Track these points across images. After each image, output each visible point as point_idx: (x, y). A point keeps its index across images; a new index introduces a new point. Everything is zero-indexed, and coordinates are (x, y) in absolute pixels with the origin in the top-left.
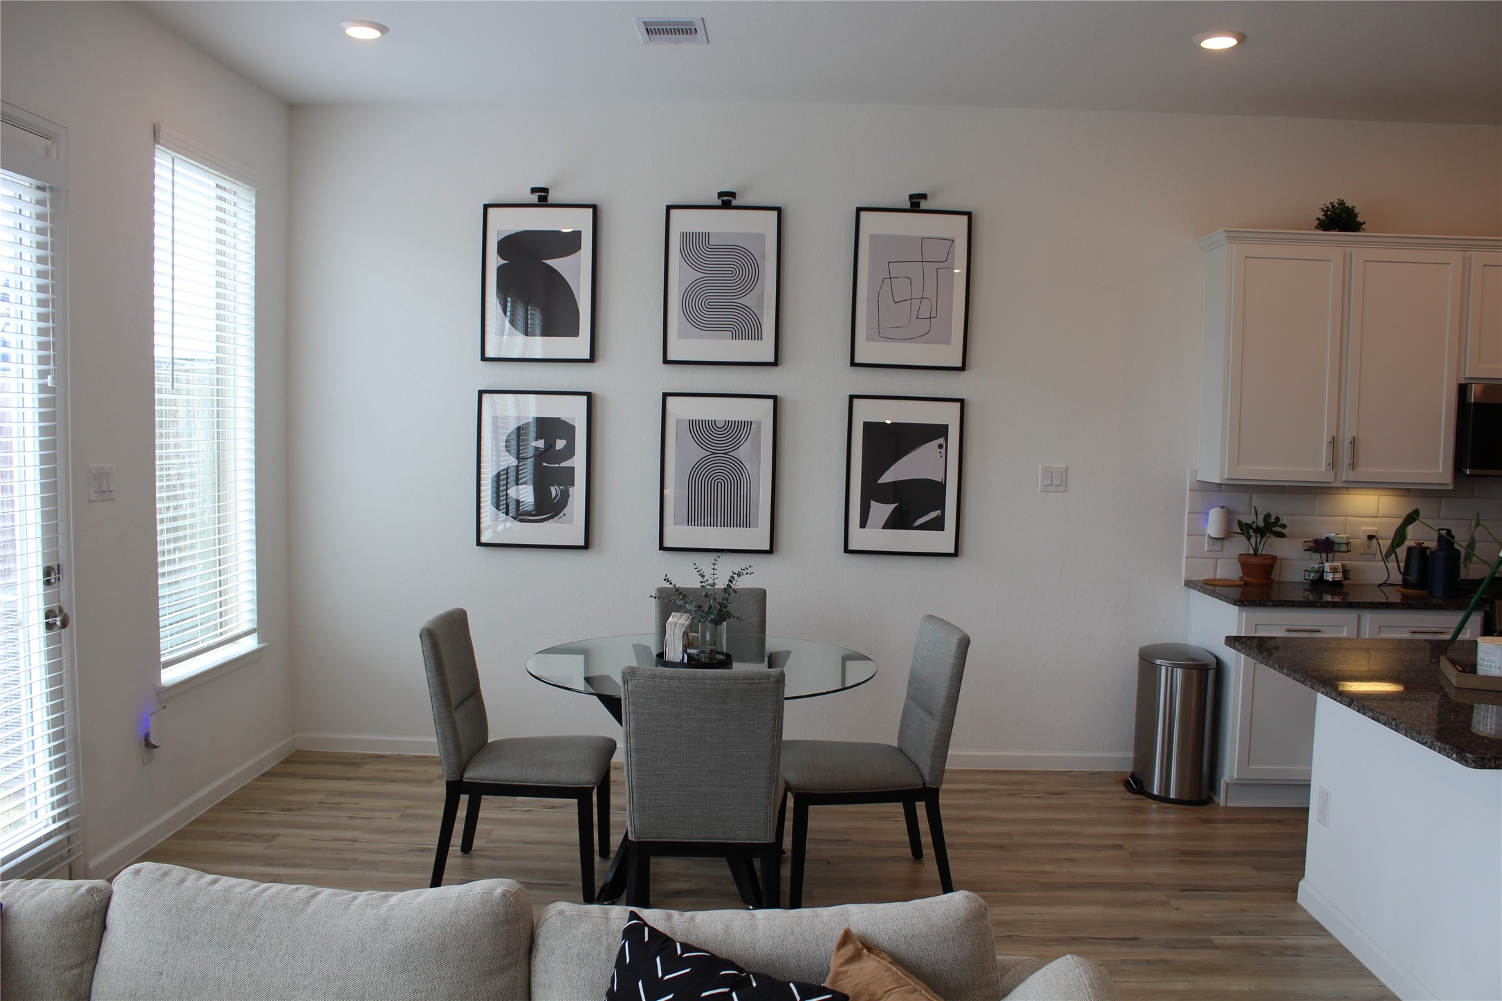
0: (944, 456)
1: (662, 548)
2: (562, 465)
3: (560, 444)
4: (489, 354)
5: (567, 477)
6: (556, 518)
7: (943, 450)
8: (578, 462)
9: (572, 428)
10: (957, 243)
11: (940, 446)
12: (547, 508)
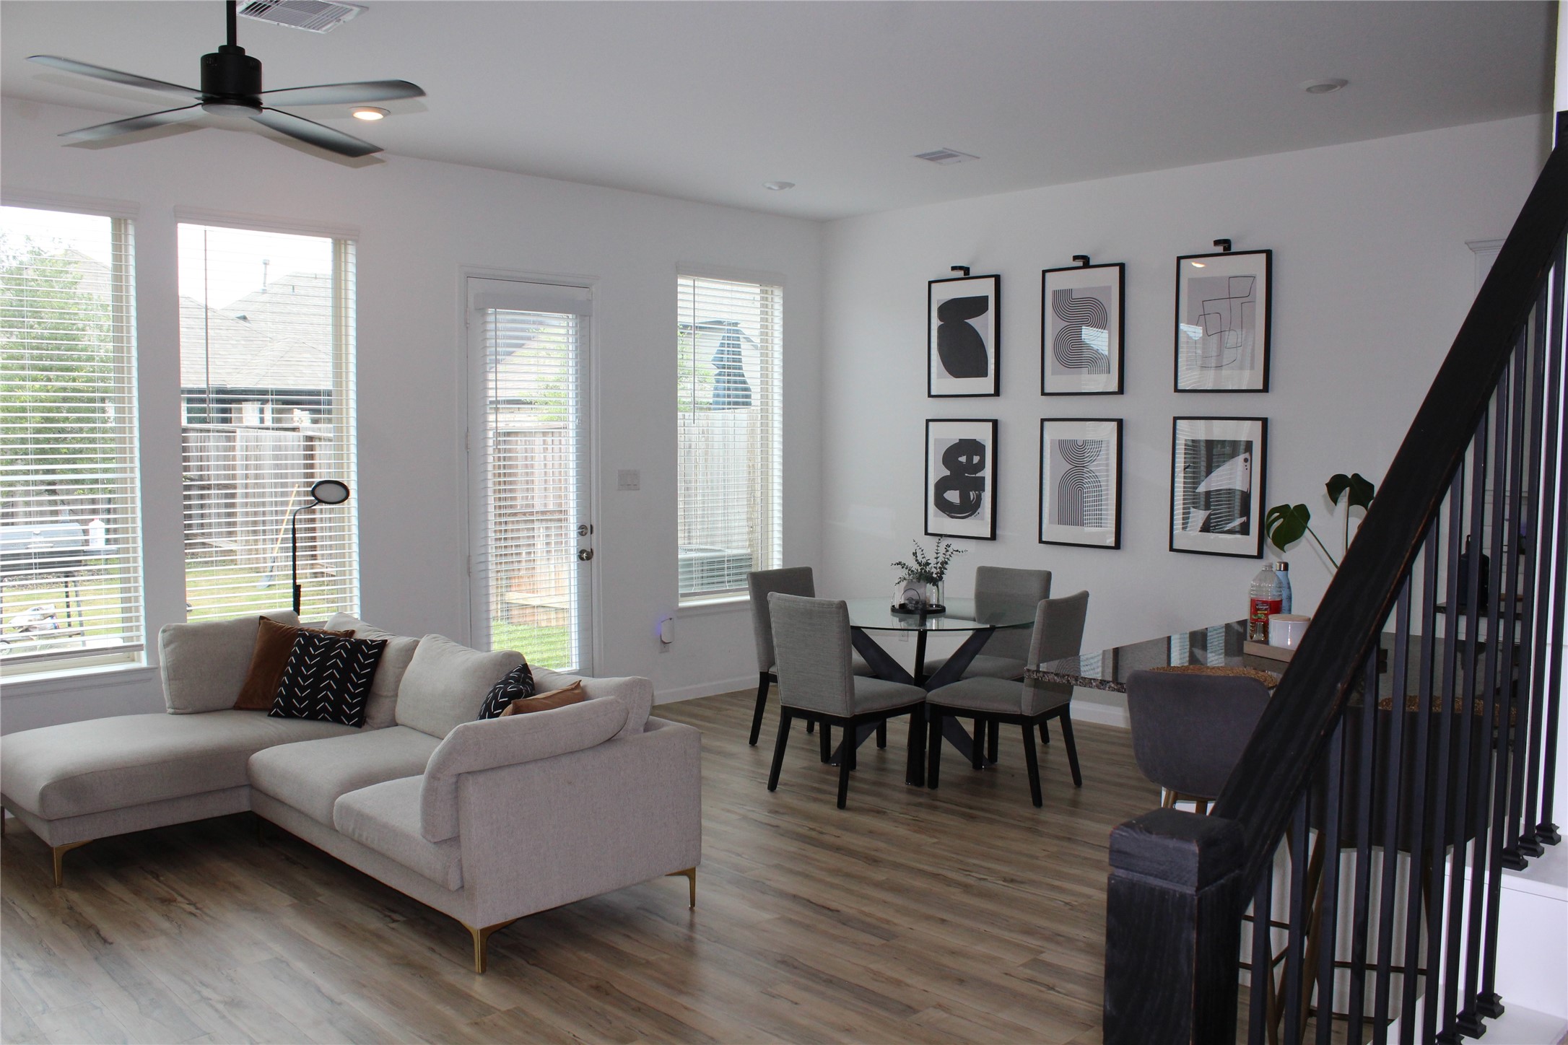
0: (1249, 468)
1: (1041, 541)
2: (977, 475)
3: (976, 459)
4: (933, 393)
5: (979, 485)
6: (973, 516)
7: (1248, 463)
8: (987, 473)
9: (983, 447)
10: (1258, 278)
11: (1246, 460)
12: (967, 508)
